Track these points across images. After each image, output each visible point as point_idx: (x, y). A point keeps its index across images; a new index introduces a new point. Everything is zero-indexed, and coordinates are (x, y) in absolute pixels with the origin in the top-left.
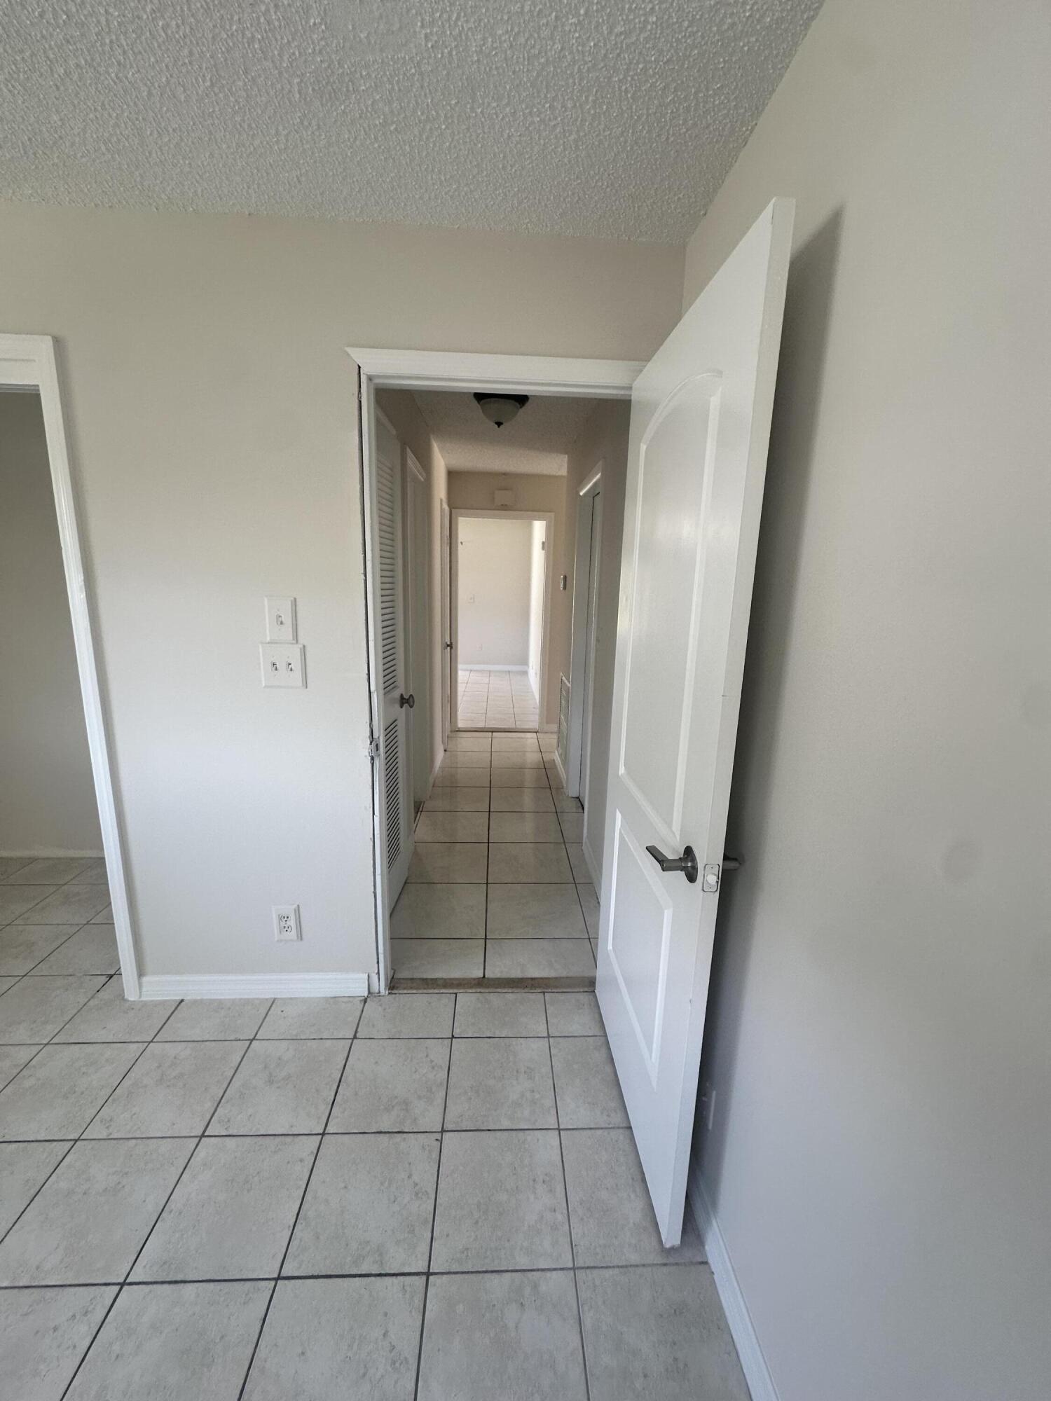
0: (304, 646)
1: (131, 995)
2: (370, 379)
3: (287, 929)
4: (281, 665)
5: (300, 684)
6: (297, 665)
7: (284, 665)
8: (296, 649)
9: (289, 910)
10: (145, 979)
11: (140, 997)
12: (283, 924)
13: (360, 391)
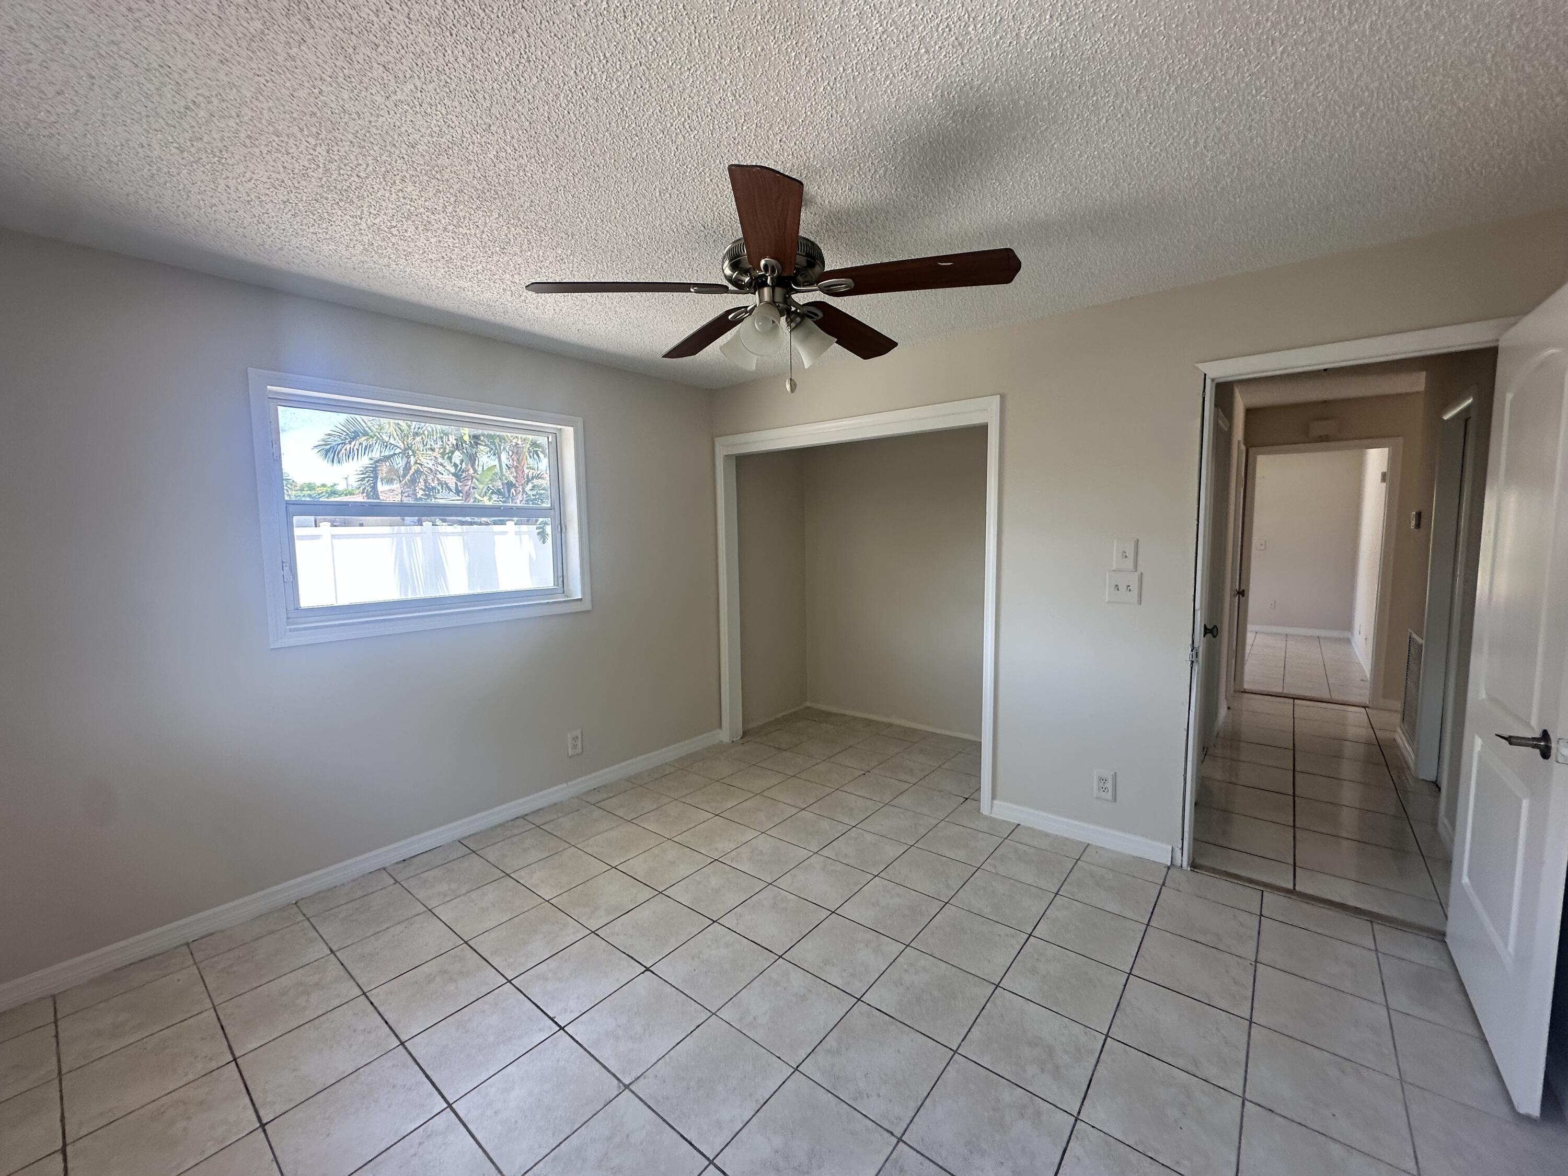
0: (1142, 574)
1: (985, 809)
2: (1213, 380)
3: (1105, 790)
4: (1122, 588)
5: (1136, 601)
6: (1135, 587)
7: (1125, 587)
8: (1135, 577)
9: (1108, 775)
10: (995, 802)
11: (991, 813)
12: (1101, 785)
13: (1204, 391)
